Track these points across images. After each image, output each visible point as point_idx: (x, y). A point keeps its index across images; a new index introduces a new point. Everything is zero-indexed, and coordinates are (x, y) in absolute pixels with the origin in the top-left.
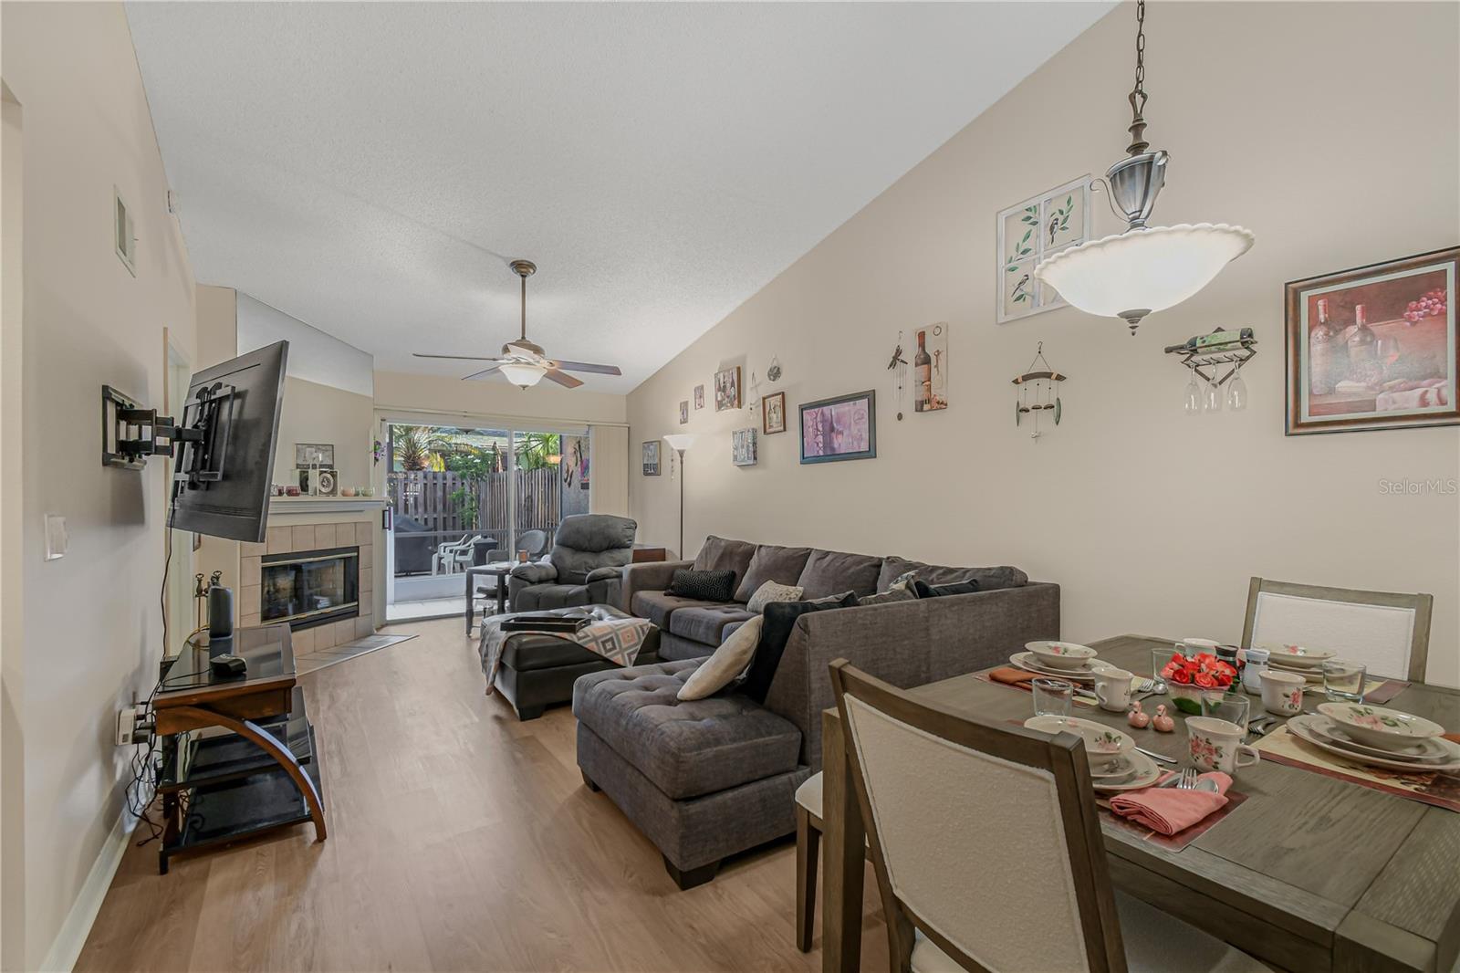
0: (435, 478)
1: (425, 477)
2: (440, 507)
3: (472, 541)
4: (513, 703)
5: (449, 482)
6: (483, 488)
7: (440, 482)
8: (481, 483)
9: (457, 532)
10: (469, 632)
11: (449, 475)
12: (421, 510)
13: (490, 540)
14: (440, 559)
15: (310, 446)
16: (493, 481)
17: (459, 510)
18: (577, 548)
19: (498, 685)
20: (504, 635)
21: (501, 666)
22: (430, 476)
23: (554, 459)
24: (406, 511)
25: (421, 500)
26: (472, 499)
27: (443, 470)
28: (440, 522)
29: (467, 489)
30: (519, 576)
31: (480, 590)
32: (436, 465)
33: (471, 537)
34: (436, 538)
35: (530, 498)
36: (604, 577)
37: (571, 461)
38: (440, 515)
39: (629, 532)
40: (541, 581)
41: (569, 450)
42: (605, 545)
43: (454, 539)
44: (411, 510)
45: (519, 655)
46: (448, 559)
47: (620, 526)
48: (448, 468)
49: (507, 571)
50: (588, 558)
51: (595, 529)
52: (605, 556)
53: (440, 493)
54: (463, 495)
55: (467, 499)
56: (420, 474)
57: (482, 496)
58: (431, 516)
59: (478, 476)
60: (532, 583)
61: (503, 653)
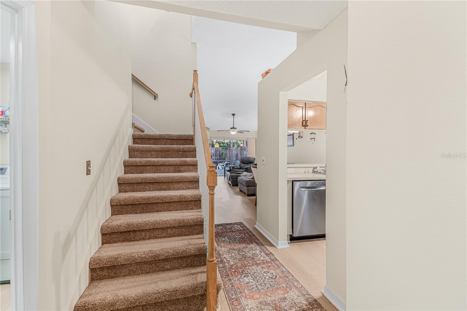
0: (217, 149)
1: (215, 149)
2: (218, 156)
3: (225, 163)
4: (231, 184)
5: (220, 150)
6: (227, 151)
7: (218, 150)
8: (227, 150)
9: (222, 161)
10: (225, 178)
11: (220, 148)
12: (214, 156)
13: (229, 163)
14: (218, 167)
16: (229, 150)
17: (222, 156)
18: (244, 163)
19: (229, 182)
20: (230, 174)
21: (230, 179)
22: (216, 149)
23: (242, 145)
25: (214, 154)
26: (225, 154)
27: (219, 147)
28: (218, 159)
29: (224, 152)
30: (233, 167)
31: (227, 170)
32: (217, 146)
33: (225, 162)
35: (237, 154)
36: (248, 168)
37: (245, 145)
38: (218, 158)
39: (254, 160)
40: (237, 169)
41: (245, 143)
42: (249, 162)
43: (221, 162)
45: (232, 177)
46: (220, 167)
47: (252, 159)
48: (220, 147)
49: (231, 167)
50: (245, 165)
51: (247, 159)
52: (249, 165)
53: (218, 153)
54: (223, 153)
55: (224, 154)
56: (214, 148)
57: (227, 153)
58: (216, 158)
59: (226, 148)
60: (235, 169)
61: (230, 177)
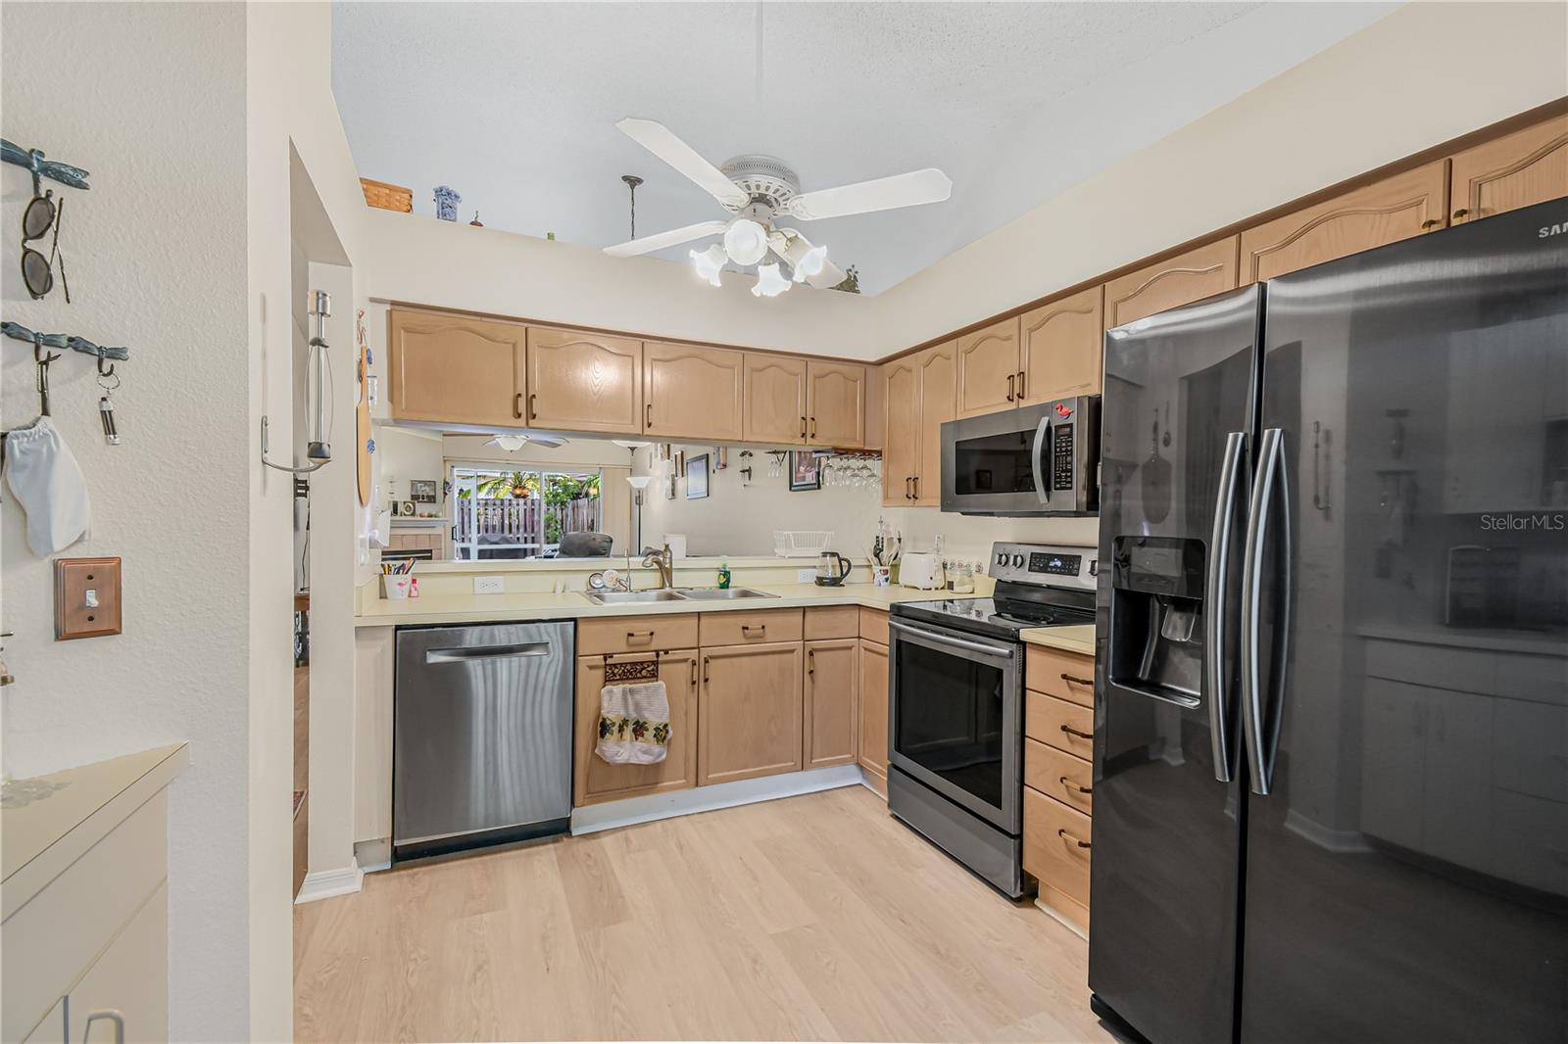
7: (536, 508)
12: (522, 530)
15: (420, 482)
24: (510, 531)
26: (556, 522)
34: (525, 550)
44: (514, 530)
53: (536, 517)
59: (563, 503)
